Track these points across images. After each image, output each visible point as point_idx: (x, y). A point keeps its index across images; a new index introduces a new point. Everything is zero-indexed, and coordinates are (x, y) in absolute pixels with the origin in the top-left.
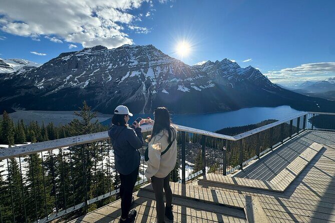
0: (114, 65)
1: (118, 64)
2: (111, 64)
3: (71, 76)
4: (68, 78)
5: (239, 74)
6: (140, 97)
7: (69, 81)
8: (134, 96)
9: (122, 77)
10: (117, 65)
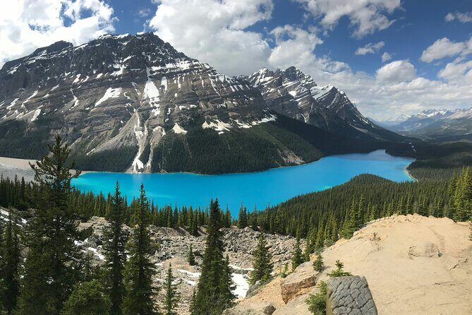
0: (83, 77)
1: (91, 75)
2: (79, 76)
3: (16, 100)
4: (13, 104)
5: (315, 97)
6: (129, 139)
7: (13, 109)
8: (118, 138)
9: (95, 101)
10: (88, 77)
